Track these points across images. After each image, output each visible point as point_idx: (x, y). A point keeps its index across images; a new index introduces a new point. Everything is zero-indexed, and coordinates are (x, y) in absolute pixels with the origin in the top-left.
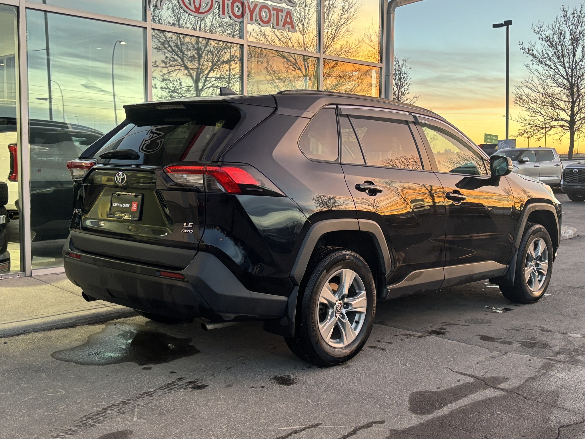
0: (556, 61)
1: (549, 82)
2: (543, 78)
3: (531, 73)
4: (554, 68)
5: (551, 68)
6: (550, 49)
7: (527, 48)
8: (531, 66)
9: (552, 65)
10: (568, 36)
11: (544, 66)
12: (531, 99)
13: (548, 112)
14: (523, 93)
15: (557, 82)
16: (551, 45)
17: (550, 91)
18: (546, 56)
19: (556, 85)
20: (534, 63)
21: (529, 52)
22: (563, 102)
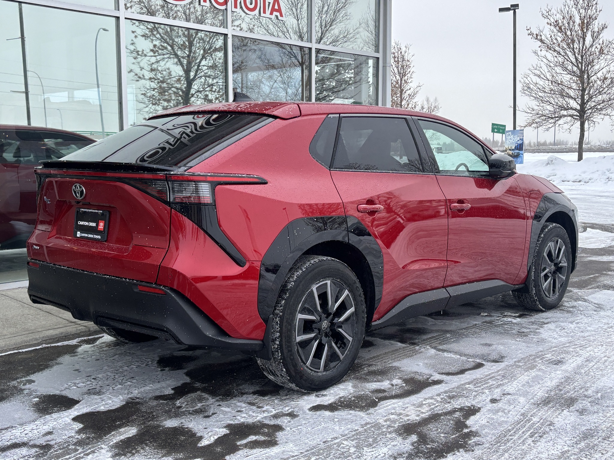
0: (565, 47)
1: (559, 70)
2: (552, 65)
3: (539, 59)
4: (563, 54)
5: (560, 54)
6: (559, 34)
7: (535, 33)
8: (539, 53)
9: (562, 51)
10: (578, 21)
11: (553, 52)
12: (540, 87)
13: (556, 101)
14: (531, 82)
15: (566, 69)
16: (560, 30)
17: (559, 78)
18: (555, 41)
19: (565, 73)
20: (542, 49)
21: (537, 37)
22: (572, 90)
